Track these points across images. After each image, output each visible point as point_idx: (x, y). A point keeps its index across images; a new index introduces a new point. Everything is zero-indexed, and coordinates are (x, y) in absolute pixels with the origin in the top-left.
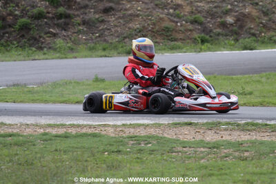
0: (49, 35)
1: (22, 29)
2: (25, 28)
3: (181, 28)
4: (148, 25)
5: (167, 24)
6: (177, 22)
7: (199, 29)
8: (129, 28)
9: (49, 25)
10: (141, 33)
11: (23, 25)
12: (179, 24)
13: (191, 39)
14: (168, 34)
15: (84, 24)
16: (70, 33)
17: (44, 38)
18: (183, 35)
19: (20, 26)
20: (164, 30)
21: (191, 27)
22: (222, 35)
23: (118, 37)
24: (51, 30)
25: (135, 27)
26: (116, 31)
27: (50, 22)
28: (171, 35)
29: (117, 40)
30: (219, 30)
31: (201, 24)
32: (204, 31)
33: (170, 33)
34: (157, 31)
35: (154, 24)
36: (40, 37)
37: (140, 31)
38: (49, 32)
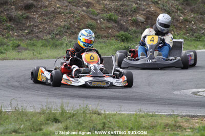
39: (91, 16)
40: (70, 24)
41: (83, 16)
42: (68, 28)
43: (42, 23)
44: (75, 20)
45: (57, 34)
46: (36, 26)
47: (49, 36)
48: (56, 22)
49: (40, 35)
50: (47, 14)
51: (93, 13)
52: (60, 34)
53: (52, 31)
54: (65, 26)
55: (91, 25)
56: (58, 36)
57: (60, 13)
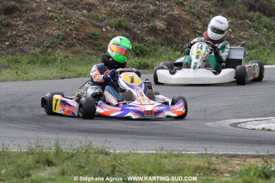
39: (94, 22)
40: (66, 33)
41: (82, 22)
42: (63, 39)
43: (29, 32)
44: (72, 27)
45: (48, 47)
46: (20, 36)
47: (38, 50)
48: (47, 31)
49: (26, 48)
50: (34, 20)
51: (96, 18)
52: (53, 46)
53: (42, 43)
54: (59, 35)
55: (94, 34)
56: (50, 50)
57: (52, 18)
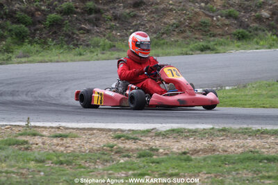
0: (81, 31)
1: (52, 25)
2: (56, 24)
3: (218, 23)
4: (184, 19)
5: (203, 19)
6: (213, 17)
7: (235, 24)
8: (165, 23)
9: (80, 20)
10: (179, 29)
11: (53, 22)
12: (215, 19)
13: (230, 34)
14: (206, 29)
15: (115, 19)
16: (102, 29)
17: (77, 35)
18: (221, 30)
19: (50, 22)
20: (201, 25)
21: (227, 22)
22: (260, 29)
23: (155, 33)
24: (83, 26)
25: (171, 22)
26: (151, 27)
27: (80, 18)
28: (209, 31)
29: (155, 36)
30: (256, 25)
31: (236, 18)
32: (241, 25)
33: (208, 28)
34: (195, 26)
35: (190, 19)
36: (73, 33)
37: (177, 27)
38: (81, 29)
